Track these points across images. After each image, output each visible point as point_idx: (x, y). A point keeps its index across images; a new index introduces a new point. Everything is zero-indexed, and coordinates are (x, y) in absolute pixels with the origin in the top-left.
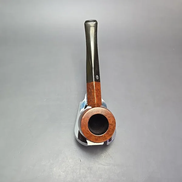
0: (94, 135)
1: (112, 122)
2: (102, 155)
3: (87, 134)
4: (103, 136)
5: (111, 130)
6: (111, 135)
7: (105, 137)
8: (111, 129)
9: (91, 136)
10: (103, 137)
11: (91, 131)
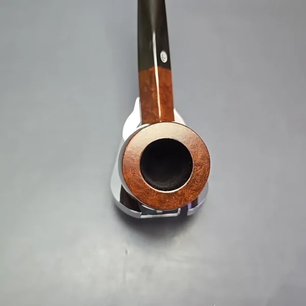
0: (155, 191)
1: (202, 159)
2: (176, 238)
3: (139, 187)
4: (179, 193)
5: (198, 178)
6: (199, 190)
7: (182, 194)
8: (197, 175)
9: (148, 193)
10: (179, 196)
11: (147, 182)
